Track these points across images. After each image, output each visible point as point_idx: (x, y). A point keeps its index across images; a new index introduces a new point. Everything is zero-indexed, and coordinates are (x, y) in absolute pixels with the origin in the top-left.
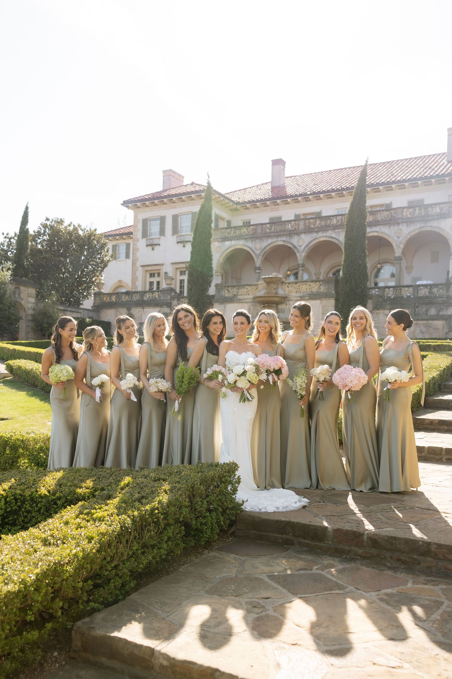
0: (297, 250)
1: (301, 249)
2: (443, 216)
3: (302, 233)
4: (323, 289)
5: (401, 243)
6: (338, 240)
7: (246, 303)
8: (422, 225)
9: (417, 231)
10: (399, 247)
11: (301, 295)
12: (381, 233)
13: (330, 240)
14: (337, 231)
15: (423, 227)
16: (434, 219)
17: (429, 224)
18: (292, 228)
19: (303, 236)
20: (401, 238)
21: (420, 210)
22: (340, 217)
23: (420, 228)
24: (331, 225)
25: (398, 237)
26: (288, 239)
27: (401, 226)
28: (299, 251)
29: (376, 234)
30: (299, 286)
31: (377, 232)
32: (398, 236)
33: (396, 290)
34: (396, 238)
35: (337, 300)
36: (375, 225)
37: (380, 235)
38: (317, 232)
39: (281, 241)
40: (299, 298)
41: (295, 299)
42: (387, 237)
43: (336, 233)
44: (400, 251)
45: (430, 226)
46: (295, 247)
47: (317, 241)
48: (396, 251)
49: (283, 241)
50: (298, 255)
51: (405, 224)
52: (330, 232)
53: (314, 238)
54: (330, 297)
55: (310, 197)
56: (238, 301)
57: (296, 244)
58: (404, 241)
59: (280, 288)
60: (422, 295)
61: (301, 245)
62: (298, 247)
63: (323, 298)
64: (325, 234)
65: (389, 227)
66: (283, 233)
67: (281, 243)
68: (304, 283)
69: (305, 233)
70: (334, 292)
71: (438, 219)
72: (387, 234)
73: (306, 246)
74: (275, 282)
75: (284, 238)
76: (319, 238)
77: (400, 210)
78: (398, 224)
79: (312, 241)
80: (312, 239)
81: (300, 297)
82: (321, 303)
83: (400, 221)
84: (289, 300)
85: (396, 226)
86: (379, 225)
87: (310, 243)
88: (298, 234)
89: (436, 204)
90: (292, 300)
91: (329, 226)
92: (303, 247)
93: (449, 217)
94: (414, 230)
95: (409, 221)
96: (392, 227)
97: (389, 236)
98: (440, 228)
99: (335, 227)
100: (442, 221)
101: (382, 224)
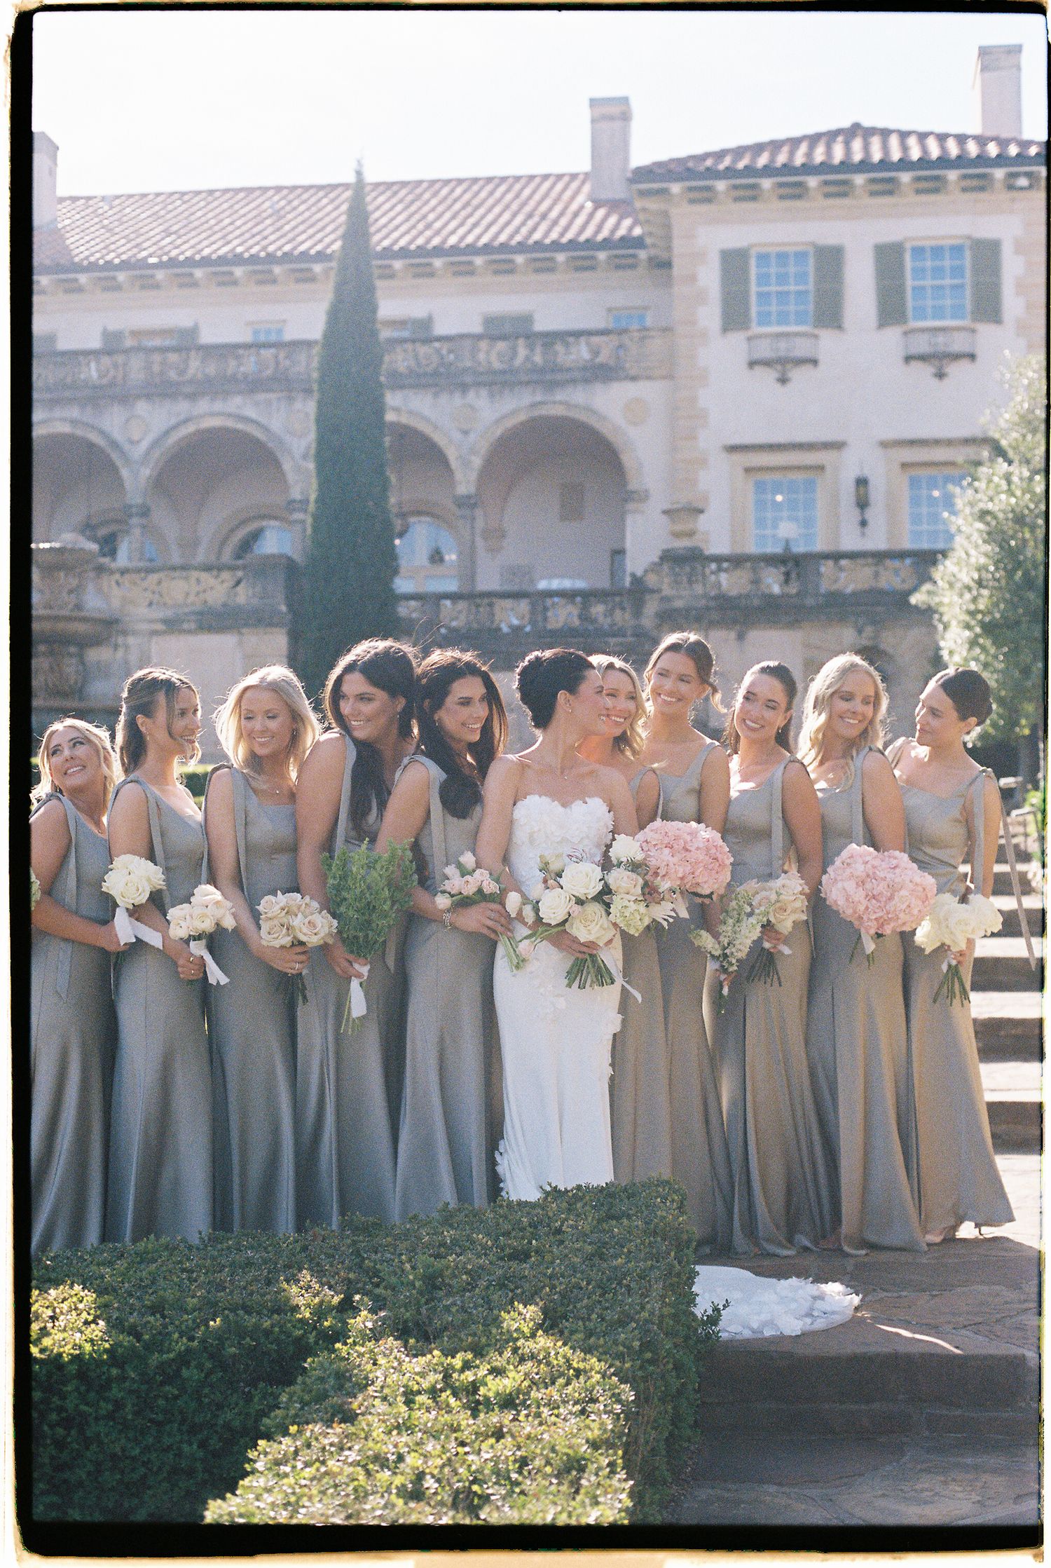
0: (123, 453)
1: (138, 452)
2: (601, 373)
3: (138, 397)
4: (243, 596)
5: (473, 451)
6: (266, 429)
8: (538, 398)
9: (522, 417)
10: (466, 464)
11: (169, 613)
12: (410, 412)
13: (240, 426)
14: (261, 397)
15: (541, 403)
16: (573, 381)
17: (560, 396)
18: (100, 377)
19: (142, 407)
20: (472, 437)
21: (531, 348)
22: (273, 351)
23: (533, 405)
24: (239, 376)
25: (466, 433)
26: (88, 416)
27: (471, 395)
28: (129, 461)
30: (159, 583)
32: (464, 428)
33: (478, 606)
34: (457, 436)
35: (295, 637)
38: (192, 397)
39: (63, 420)
40: (160, 627)
41: (144, 627)
42: (427, 430)
43: (257, 404)
44: (473, 476)
45: (561, 403)
46: (115, 444)
47: (191, 428)
48: (459, 475)
49: (73, 422)
50: (125, 473)
51: (484, 392)
52: (238, 400)
53: (182, 417)
54: (271, 625)
55: (160, 275)
57: (117, 435)
58: (484, 447)
59: (90, 588)
60: (560, 625)
61: (136, 438)
62: (126, 447)
63: (246, 625)
64: (218, 406)
65: (436, 395)
66: (67, 394)
67: (65, 428)
68: (177, 574)
69: (148, 397)
70: (284, 608)
71: (586, 381)
72: (427, 420)
73: (156, 443)
74: (72, 568)
75: (74, 412)
76: (202, 416)
77: (467, 343)
78: (464, 388)
79: (175, 428)
80: (173, 421)
81: (165, 621)
82: (240, 643)
83: (468, 379)
84: (125, 633)
85: (457, 395)
86: (401, 387)
87: (167, 433)
88: (125, 399)
89: (578, 334)
90: (134, 633)
91: (233, 379)
92: (144, 445)
93: (618, 379)
94: (514, 412)
95: (499, 382)
96: (444, 398)
97: (436, 427)
98: (594, 412)
99: (254, 385)
100: (598, 388)
101: (411, 387)
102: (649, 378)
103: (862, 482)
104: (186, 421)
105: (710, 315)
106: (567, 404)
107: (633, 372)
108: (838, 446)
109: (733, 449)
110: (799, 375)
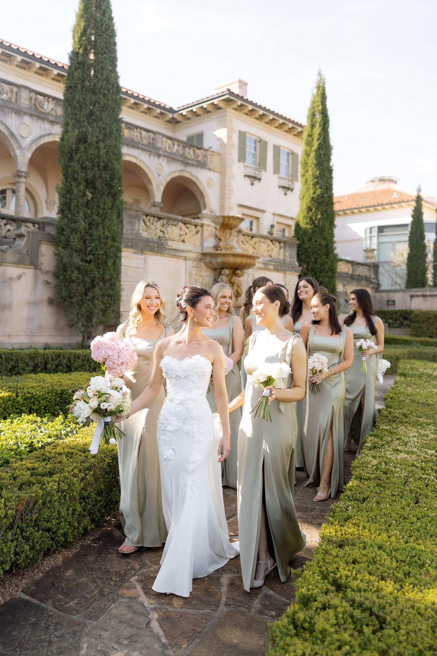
0: (17, 142)
1: (25, 143)
2: (200, 164)
3: (25, 114)
5: (161, 183)
7: (186, 259)
8: (182, 168)
10: (159, 188)
12: (141, 161)
15: (183, 170)
16: (193, 165)
17: (189, 169)
19: (26, 120)
20: (161, 177)
21: (179, 145)
23: (180, 171)
25: (159, 175)
27: (161, 159)
28: (20, 147)
29: (133, 160)
31: (136, 157)
32: (159, 173)
34: (156, 175)
36: (134, 147)
37: (138, 163)
38: (51, 122)
42: (146, 170)
44: (160, 195)
46: (12, 134)
48: (155, 192)
50: (17, 152)
51: (165, 159)
53: (45, 132)
56: (173, 253)
57: (14, 131)
58: (165, 183)
61: (24, 136)
62: (19, 138)
65: (150, 156)
69: (31, 115)
71: (197, 166)
72: (146, 166)
73: (33, 142)
77: (159, 137)
78: (159, 155)
79: (44, 136)
80: (43, 133)
83: (161, 152)
85: (157, 158)
86: (138, 148)
87: (40, 137)
88: (18, 112)
92: (28, 141)
93: (206, 169)
94: (175, 171)
95: (171, 158)
96: (152, 157)
97: (150, 170)
98: (198, 179)
100: (200, 170)
101: (141, 149)
102: (214, 171)
104: (49, 134)
105: (235, 154)
106: (190, 173)
107: (211, 167)
108: (262, 211)
109: (241, 206)
110: (257, 183)
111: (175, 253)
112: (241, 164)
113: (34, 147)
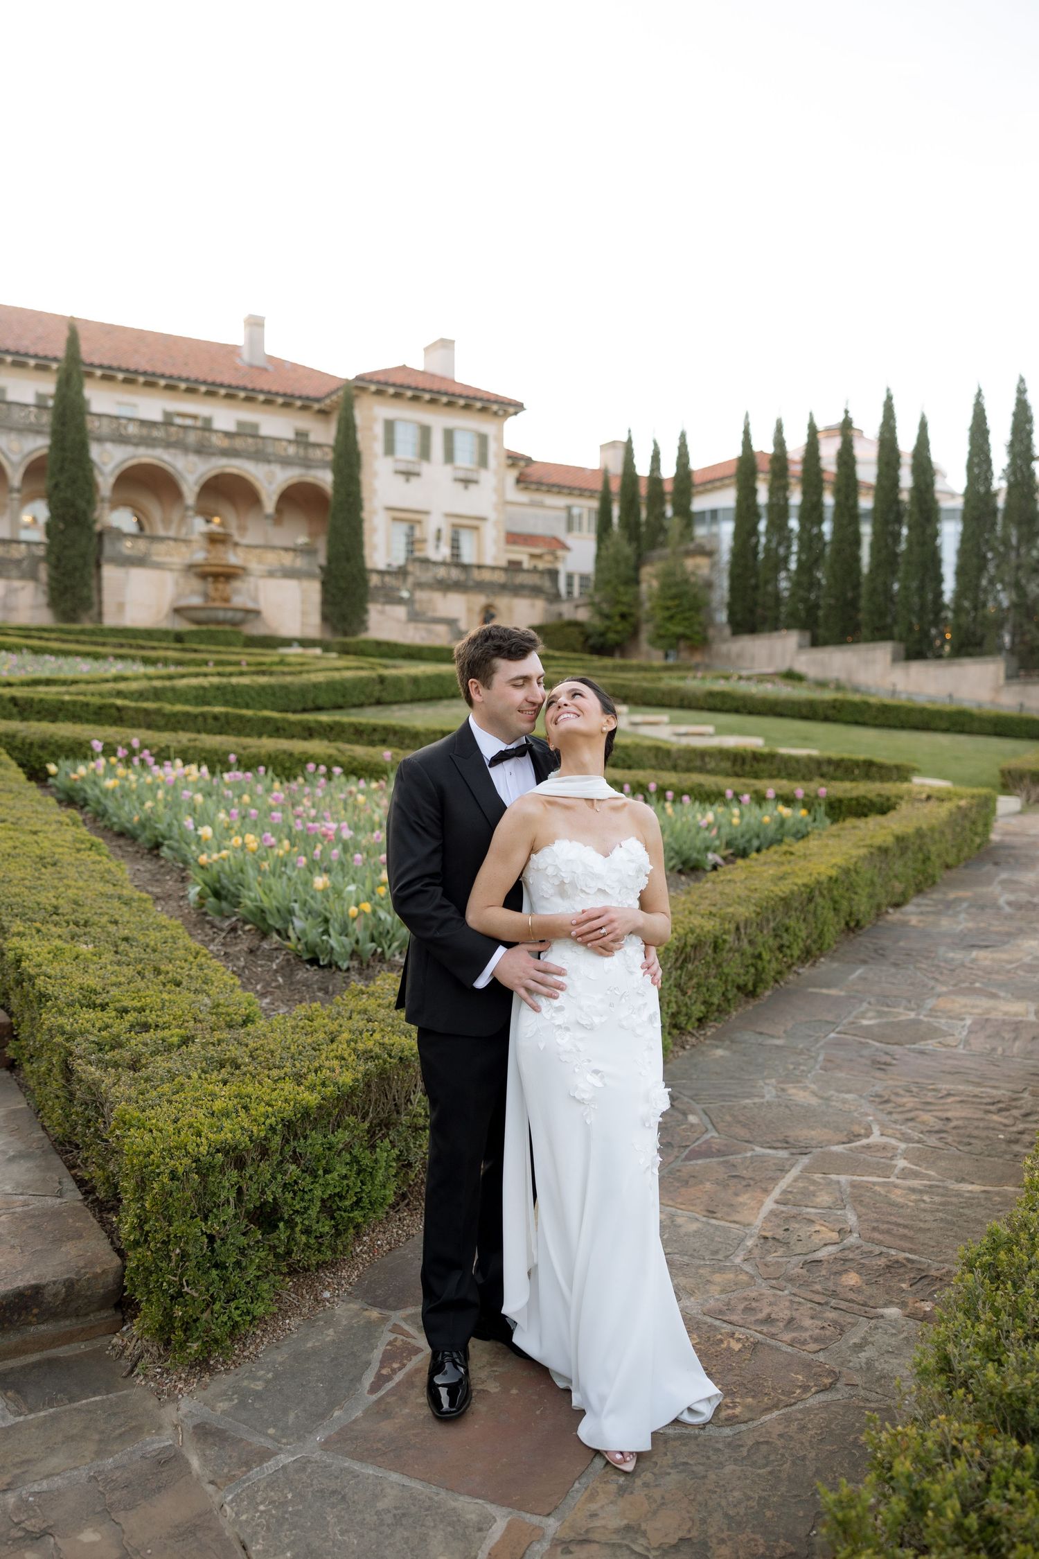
0: (101, 470)
1: (108, 468)
3: (109, 440)
4: (299, 564)
5: (272, 494)
6: (174, 467)
7: (171, 570)
8: (302, 472)
9: (296, 480)
10: (269, 500)
12: (245, 470)
13: (160, 464)
14: (172, 451)
15: (304, 475)
16: (317, 467)
17: (313, 472)
19: (109, 446)
20: (274, 486)
23: (300, 475)
25: (271, 484)
27: (273, 466)
28: (102, 473)
29: (235, 471)
31: (238, 468)
32: (271, 482)
34: (266, 484)
37: (241, 473)
38: (137, 445)
42: (253, 480)
44: (273, 505)
48: (266, 505)
51: (279, 465)
58: (278, 492)
61: (108, 463)
64: (150, 452)
65: (256, 463)
71: (324, 468)
72: (253, 475)
73: (117, 466)
78: (269, 462)
83: (272, 458)
85: (266, 465)
86: (242, 457)
91: (155, 439)
92: (111, 467)
94: (293, 477)
95: (286, 462)
96: (261, 465)
97: (257, 478)
98: (326, 483)
99: (168, 445)
100: (328, 471)
101: (245, 457)
103: (439, 531)
104: (133, 457)
105: (379, 447)
106: (314, 477)
108: (427, 513)
109: (389, 509)
110: (414, 480)
111: (158, 566)
112: (389, 460)
113: (117, 472)
